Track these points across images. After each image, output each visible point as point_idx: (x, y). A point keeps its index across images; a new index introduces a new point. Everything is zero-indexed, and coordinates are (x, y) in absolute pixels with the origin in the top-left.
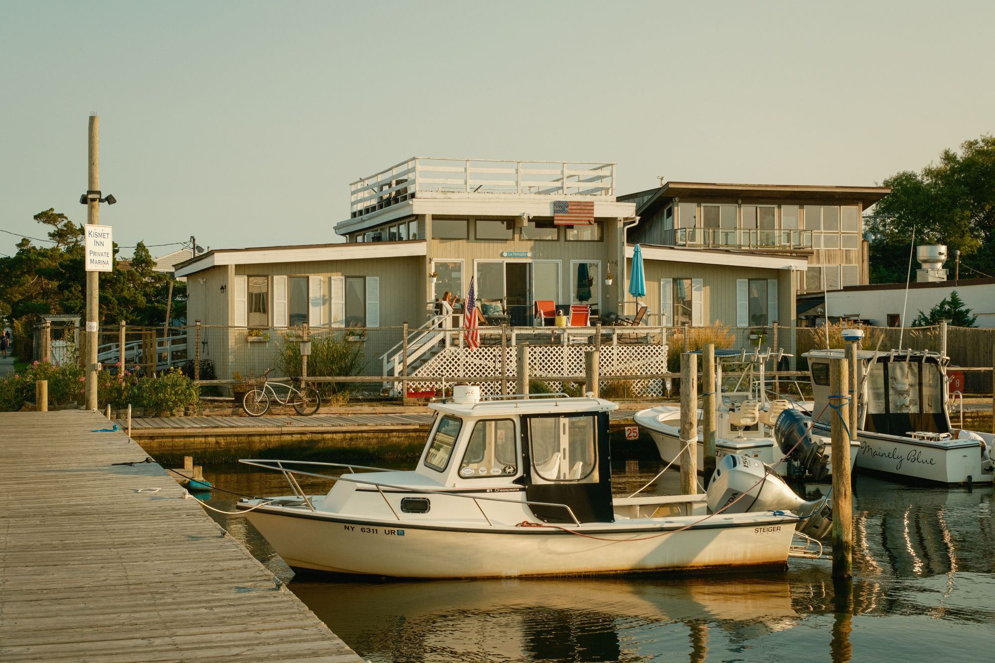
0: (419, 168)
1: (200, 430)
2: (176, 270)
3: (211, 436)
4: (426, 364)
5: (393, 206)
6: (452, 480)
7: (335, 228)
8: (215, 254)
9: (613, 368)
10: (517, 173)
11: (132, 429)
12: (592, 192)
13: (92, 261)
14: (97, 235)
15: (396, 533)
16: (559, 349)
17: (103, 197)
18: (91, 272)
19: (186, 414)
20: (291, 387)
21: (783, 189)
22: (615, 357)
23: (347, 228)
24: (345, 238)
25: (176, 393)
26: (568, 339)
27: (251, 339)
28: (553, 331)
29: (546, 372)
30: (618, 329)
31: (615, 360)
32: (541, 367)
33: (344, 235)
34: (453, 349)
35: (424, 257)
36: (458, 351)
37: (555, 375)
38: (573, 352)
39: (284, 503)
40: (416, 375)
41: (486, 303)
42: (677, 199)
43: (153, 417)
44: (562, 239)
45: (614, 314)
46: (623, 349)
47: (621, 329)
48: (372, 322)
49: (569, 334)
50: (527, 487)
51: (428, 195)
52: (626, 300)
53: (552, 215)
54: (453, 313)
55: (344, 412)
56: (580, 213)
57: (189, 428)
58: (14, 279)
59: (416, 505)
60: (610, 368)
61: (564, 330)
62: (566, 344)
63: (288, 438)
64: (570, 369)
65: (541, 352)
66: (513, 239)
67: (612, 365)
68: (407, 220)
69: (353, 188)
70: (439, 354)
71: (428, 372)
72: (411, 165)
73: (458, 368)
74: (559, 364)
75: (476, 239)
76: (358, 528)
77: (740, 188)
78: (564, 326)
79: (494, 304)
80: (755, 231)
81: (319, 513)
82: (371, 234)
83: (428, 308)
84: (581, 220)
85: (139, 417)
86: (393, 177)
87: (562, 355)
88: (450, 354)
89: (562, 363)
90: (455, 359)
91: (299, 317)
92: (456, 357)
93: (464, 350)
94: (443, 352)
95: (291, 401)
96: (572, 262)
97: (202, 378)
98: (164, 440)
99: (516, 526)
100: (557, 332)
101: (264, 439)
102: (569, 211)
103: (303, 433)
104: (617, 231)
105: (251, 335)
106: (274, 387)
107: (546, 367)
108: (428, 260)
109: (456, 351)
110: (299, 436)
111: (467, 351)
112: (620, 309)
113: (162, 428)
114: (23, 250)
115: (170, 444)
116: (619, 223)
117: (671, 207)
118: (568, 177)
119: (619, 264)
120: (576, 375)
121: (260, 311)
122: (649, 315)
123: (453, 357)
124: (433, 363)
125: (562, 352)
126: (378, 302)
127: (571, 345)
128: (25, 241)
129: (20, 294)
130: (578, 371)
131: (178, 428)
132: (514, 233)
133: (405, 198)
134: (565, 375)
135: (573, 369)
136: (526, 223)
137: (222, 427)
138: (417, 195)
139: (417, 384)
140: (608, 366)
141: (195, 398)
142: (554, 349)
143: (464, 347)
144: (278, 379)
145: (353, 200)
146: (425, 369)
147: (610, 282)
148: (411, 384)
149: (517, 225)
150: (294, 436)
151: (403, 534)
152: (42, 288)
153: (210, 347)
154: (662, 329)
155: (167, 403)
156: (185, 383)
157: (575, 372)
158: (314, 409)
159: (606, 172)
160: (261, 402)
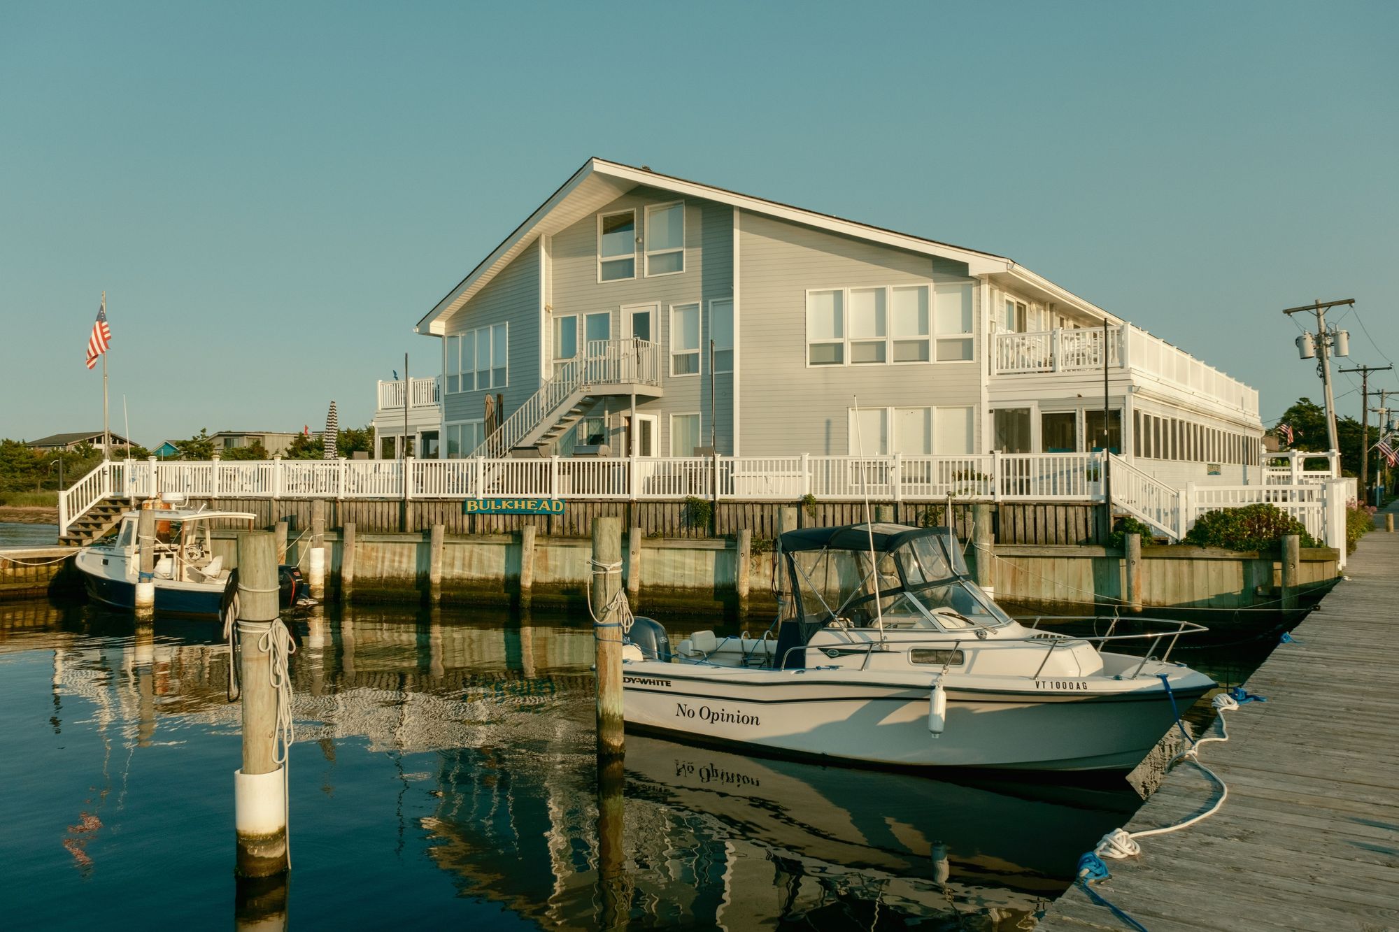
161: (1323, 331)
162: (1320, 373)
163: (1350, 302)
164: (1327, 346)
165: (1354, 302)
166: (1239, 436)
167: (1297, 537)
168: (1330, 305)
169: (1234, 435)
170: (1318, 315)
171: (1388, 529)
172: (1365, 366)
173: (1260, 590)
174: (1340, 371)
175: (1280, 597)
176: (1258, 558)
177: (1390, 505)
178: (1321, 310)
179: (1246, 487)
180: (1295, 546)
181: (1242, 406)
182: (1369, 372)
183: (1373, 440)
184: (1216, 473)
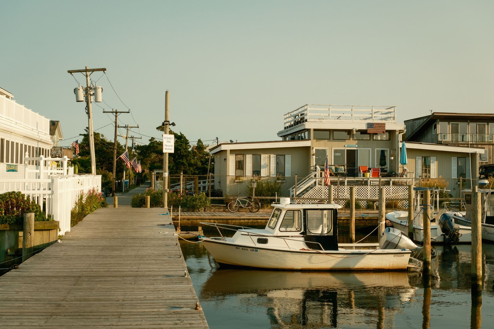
0: (309, 109)
1: (207, 217)
2: (210, 151)
3: (212, 219)
4: (308, 192)
5: (299, 125)
6: (277, 232)
7: (278, 134)
8: (222, 145)
9: (390, 196)
10: (352, 111)
11: (180, 216)
12: (385, 119)
13: (166, 149)
14: (168, 138)
15: (255, 251)
16: (366, 187)
17: (170, 123)
18: (166, 153)
19: (204, 211)
20: (248, 201)
21: (489, 116)
22: (391, 191)
23: (282, 134)
24: (282, 138)
25: (201, 202)
26: (370, 183)
27: (236, 181)
28: (363, 179)
29: (360, 197)
30: (393, 179)
31: (391, 192)
32: (358, 194)
33: (281, 137)
34: (319, 186)
35: (310, 147)
36: (322, 187)
37: (364, 198)
38: (372, 188)
39: (215, 239)
40: (303, 197)
41: (337, 167)
42: (438, 120)
43: (191, 212)
44: (372, 139)
45: (394, 172)
46: (395, 187)
47: (394, 179)
48: (288, 174)
49: (370, 181)
50: (305, 236)
51: (313, 120)
52: (399, 166)
53: (367, 129)
54: (321, 171)
55: (270, 211)
56: (379, 128)
57: (203, 216)
58: (147, 154)
59: (263, 241)
60: (389, 196)
61: (368, 179)
62: (369, 185)
63: (243, 221)
64: (371, 196)
65: (358, 188)
66: (350, 139)
67: (390, 194)
68: (304, 131)
69: (285, 117)
70: (313, 188)
71: (308, 196)
72: (306, 107)
73: (322, 194)
74: (366, 193)
75: (333, 139)
76: (241, 248)
77: (468, 115)
78: (368, 177)
79: (340, 167)
80: (476, 135)
81: (227, 242)
82: (290, 137)
83: (311, 169)
84: (379, 131)
85: (186, 212)
86: (299, 113)
87: (367, 190)
88: (318, 188)
89: (367, 193)
90: (320, 190)
91: (257, 172)
92: (320, 189)
93: (324, 187)
94: (315, 187)
95: (248, 206)
96: (376, 149)
97: (212, 196)
98: (193, 221)
99: (300, 250)
100: (365, 180)
101: (233, 221)
102: (374, 127)
103: (249, 219)
104: (396, 136)
105: (236, 179)
106: (241, 200)
107: (360, 194)
108: (311, 148)
109: (320, 187)
110: (247, 220)
111: (325, 187)
112: (397, 170)
113: (193, 216)
114: (152, 142)
115: (196, 222)
116: (397, 132)
117: (436, 124)
118: (374, 113)
119: (397, 150)
120: (373, 198)
121: (240, 169)
122: (408, 173)
123: (319, 190)
124: (311, 192)
125: (367, 188)
126: (290, 166)
127: (371, 186)
128: (153, 138)
129: (150, 161)
130: (374, 197)
131: (199, 216)
132: (350, 137)
133: (303, 122)
134: (369, 198)
135: (372, 196)
136: (355, 133)
137: (216, 216)
138: (308, 121)
139: (303, 201)
140: (388, 195)
141: (208, 204)
142: (364, 187)
143: (324, 186)
144: (243, 197)
145: (285, 122)
146: (307, 195)
147: (392, 158)
148: (301, 201)
149: (351, 133)
150: (245, 220)
151: (257, 251)
152: (159, 158)
153: (221, 184)
154: (413, 179)
155: (197, 206)
156: (204, 198)
157: (373, 197)
158: (257, 210)
159: (392, 110)
160: (235, 207)
161: (89, 86)
162: (87, 111)
163: (104, 70)
164: (91, 95)
165: (106, 70)
166: (33, 147)
167: (33, 214)
168: (93, 70)
169: (29, 147)
170: (87, 76)
171: (115, 206)
172: (116, 110)
173: (9, 251)
174: (104, 112)
175: (21, 255)
176: (8, 229)
177: (130, 191)
178: (88, 73)
179: (38, 180)
180: (31, 220)
181: (37, 128)
182: (118, 114)
183: (119, 154)
184: (13, 171)
